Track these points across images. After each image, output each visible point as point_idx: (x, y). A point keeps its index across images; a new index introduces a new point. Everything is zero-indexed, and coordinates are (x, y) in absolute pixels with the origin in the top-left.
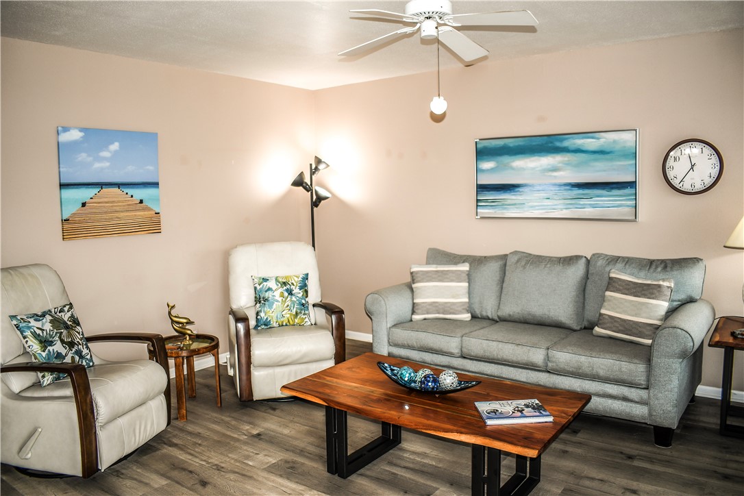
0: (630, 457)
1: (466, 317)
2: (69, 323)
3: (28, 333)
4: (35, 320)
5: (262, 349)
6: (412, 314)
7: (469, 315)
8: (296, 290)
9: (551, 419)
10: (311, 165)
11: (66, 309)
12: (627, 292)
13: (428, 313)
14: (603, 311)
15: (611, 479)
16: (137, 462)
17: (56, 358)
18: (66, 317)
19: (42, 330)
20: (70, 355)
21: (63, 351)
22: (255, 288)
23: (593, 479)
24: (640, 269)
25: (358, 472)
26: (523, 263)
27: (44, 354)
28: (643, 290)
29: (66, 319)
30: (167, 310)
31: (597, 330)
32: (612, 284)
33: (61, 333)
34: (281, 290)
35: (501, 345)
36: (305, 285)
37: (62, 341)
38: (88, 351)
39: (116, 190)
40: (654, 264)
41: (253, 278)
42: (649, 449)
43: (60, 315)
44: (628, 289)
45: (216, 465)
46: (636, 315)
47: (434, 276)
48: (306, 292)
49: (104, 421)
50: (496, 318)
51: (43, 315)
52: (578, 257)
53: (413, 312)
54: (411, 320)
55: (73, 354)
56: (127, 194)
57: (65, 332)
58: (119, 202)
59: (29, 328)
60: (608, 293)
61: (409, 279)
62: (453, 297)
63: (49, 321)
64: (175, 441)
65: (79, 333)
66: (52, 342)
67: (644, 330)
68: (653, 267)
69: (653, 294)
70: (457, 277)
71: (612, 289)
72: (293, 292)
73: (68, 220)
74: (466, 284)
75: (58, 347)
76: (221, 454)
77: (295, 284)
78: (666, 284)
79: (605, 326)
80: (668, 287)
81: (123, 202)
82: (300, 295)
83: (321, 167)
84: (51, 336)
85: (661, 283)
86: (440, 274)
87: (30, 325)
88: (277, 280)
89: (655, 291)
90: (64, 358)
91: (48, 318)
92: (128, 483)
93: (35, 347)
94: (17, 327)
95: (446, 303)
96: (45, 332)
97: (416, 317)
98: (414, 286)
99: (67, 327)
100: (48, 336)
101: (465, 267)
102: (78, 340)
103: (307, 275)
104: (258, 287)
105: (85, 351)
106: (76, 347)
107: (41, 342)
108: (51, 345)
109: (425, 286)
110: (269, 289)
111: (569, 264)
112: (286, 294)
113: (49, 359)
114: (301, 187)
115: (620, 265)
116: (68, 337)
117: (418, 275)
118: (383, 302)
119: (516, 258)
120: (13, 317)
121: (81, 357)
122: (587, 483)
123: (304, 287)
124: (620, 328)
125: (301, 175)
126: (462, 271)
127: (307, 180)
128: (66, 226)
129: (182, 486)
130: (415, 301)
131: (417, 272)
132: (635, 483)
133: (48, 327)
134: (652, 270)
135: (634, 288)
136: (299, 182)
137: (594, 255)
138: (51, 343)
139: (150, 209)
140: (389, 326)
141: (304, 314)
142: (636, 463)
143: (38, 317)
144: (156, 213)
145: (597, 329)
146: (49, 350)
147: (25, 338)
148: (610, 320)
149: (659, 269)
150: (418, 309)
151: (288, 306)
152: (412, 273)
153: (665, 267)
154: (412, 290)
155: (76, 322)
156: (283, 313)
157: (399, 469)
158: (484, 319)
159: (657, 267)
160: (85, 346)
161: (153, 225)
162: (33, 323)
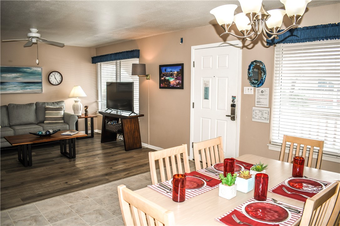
12: (53, 110)
14: (46, 117)
24: (52, 104)
46: (57, 116)
50: (9, 126)
60: (46, 112)
79: (48, 120)
85: (61, 107)
137: (36, 103)
145: (45, 122)
153: (57, 104)
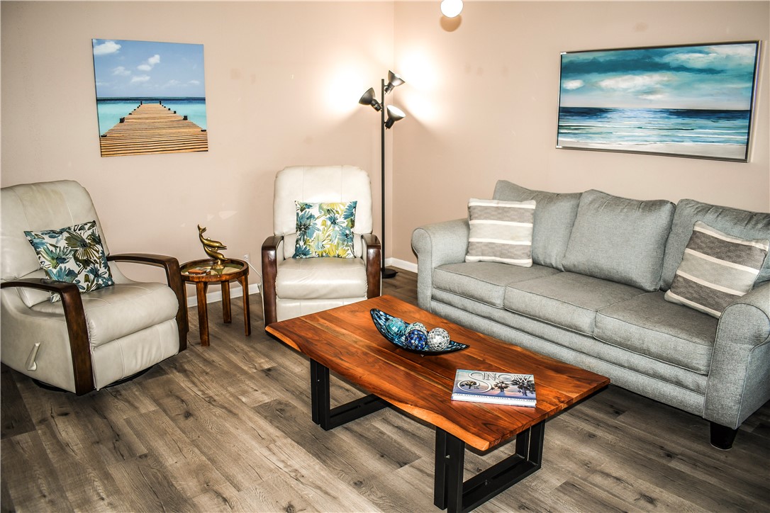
0: (670, 455)
1: (527, 262)
2: (88, 241)
3: (41, 249)
4: (51, 237)
5: (288, 280)
6: (466, 254)
7: (530, 261)
8: (340, 219)
9: (533, 403)
10: (383, 80)
11: (87, 227)
12: (709, 251)
13: (483, 255)
14: (679, 273)
15: (631, 479)
16: (140, 384)
17: (67, 275)
18: (85, 235)
19: (56, 247)
20: (84, 273)
21: (76, 269)
22: (298, 214)
23: (608, 475)
24: (736, 224)
25: (345, 425)
26: (597, 205)
27: (55, 271)
28: (729, 251)
29: (85, 237)
30: (198, 232)
31: (670, 295)
32: (696, 240)
33: (77, 250)
34: (323, 218)
35: (544, 300)
36: (352, 214)
37: (76, 259)
38: (106, 270)
39: (157, 105)
40: (755, 218)
41: (296, 203)
42: (700, 447)
43: (79, 232)
44: (711, 248)
45: (211, 397)
46: (715, 282)
47: (494, 213)
48: (353, 222)
49: (97, 342)
50: (561, 267)
51: (61, 232)
52: (662, 203)
53: (467, 253)
54: (465, 261)
55: (88, 272)
56: (169, 109)
57: (80, 250)
58: (161, 118)
59: (43, 244)
60: (688, 251)
61: (466, 215)
62: (513, 239)
63: (65, 238)
64: (187, 367)
65: (98, 252)
66: (65, 259)
67: (721, 301)
68: (753, 222)
69: (739, 257)
70: (519, 216)
71: (693, 246)
72: (337, 221)
73: (106, 136)
74: (531, 225)
75: (71, 265)
76: (222, 386)
77: (340, 212)
78: (759, 246)
79: (678, 290)
80: (762, 250)
81: (164, 118)
82: (344, 225)
83: (395, 83)
84: (64, 254)
85: (753, 244)
86: (500, 211)
87: (44, 241)
88: (321, 207)
89: (743, 254)
90: (76, 275)
91: (66, 235)
92: (121, 404)
93: (48, 264)
94: (31, 242)
95: (504, 245)
96: (58, 249)
97: (470, 258)
98: (470, 222)
99: (84, 245)
100: (61, 253)
101: (531, 205)
102: (95, 258)
103: (356, 203)
104: (300, 214)
105: (102, 270)
106: (92, 266)
107: (53, 259)
108: (63, 263)
109: (482, 224)
110: (311, 217)
111: (650, 210)
112: (329, 223)
113: (59, 276)
114: (370, 106)
115: (710, 216)
116: (83, 255)
117: (475, 211)
118: (428, 239)
119: (590, 198)
120: (27, 233)
121: (97, 275)
122: (598, 479)
123: (350, 215)
124: (695, 295)
125: (371, 91)
126: (526, 210)
127: (378, 98)
128: (103, 142)
129: (167, 414)
130: (471, 240)
131: (475, 207)
132: (658, 490)
133: (62, 243)
134: (749, 226)
135: (720, 247)
136: (367, 100)
137: (682, 201)
138: (63, 260)
139: (194, 126)
140: (434, 265)
141: (347, 246)
142: (674, 464)
143: (53, 234)
144: (202, 131)
145: (669, 293)
146: (61, 269)
147: (38, 253)
148: (684, 284)
149: (760, 226)
150: (472, 249)
151: (329, 236)
152: (469, 208)
154: (468, 226)
155: (97, 240)
156: (323, 243)
157: (390, 428)
158: (547, 266)
159: (757, 223)
160: (102, 265)
161: (199, 143)
162: (47, 239)
